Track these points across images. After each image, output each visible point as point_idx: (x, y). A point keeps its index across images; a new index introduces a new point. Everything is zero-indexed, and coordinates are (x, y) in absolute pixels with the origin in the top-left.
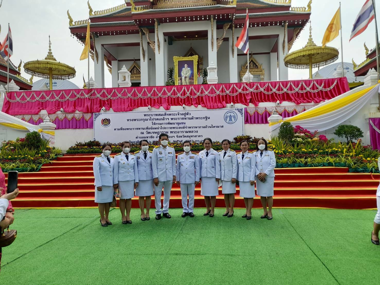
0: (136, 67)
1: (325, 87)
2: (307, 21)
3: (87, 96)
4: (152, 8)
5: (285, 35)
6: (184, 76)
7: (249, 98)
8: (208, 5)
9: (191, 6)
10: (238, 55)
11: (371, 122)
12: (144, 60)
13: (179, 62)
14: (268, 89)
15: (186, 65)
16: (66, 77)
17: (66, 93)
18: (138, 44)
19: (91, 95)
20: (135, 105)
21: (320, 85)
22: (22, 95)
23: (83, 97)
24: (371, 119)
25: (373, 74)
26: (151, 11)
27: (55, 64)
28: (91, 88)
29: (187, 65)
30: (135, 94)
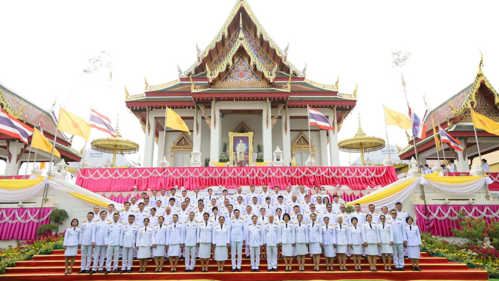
0: (184, 139)
1: (377, 174)
2: (354, 106)
3: (160, 175)
4: (210, 88)
5: (334, 117)
6: (239, 151)
7: (312, 180)
8: (264, 88)
9: (247, 87)
10: (291, 131)
11: (416, 208)
12: (197, 133)
13: (235, 138)
14: (329, 174)
15: (241, 141)
16: (126, 152)
17: (139, 171)
18: (192, 118)
19: (164, 174)
20: (206, 185)
21: (373, 172)
22: (95, 172)
23: (155, 176)
24: (417, 205)
25: (414, 168)
26: (209, 90)
27: (124, 142)
28: (164, 167)
29: (243, 141)
30: (206, 174)
